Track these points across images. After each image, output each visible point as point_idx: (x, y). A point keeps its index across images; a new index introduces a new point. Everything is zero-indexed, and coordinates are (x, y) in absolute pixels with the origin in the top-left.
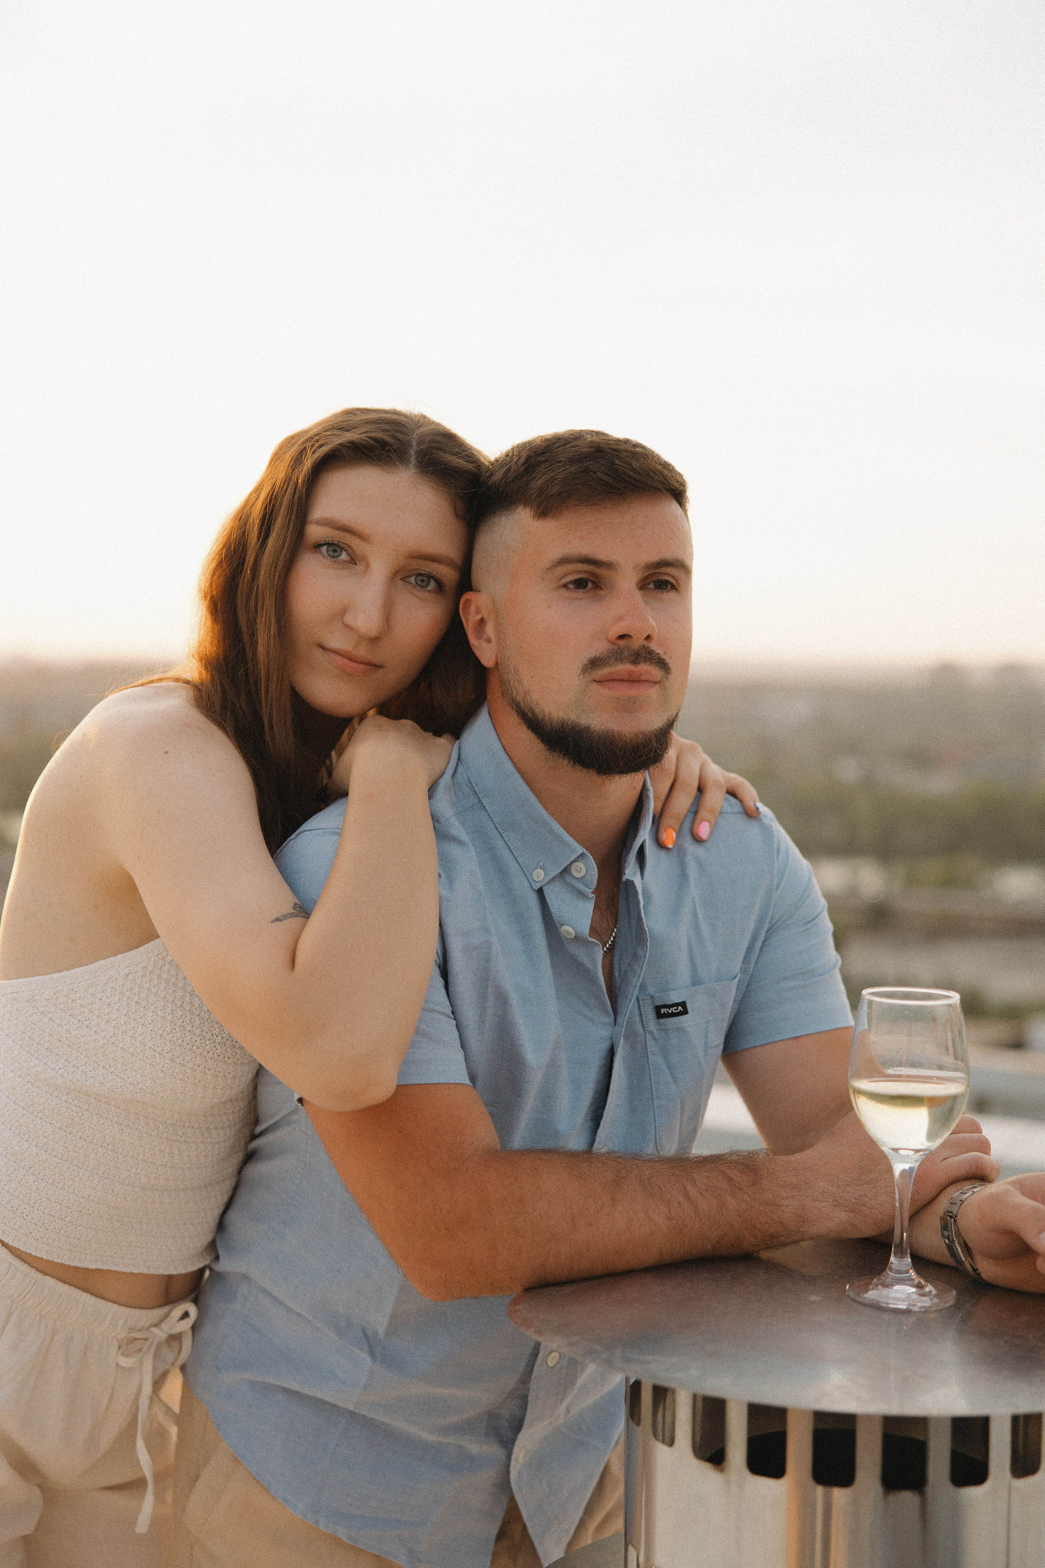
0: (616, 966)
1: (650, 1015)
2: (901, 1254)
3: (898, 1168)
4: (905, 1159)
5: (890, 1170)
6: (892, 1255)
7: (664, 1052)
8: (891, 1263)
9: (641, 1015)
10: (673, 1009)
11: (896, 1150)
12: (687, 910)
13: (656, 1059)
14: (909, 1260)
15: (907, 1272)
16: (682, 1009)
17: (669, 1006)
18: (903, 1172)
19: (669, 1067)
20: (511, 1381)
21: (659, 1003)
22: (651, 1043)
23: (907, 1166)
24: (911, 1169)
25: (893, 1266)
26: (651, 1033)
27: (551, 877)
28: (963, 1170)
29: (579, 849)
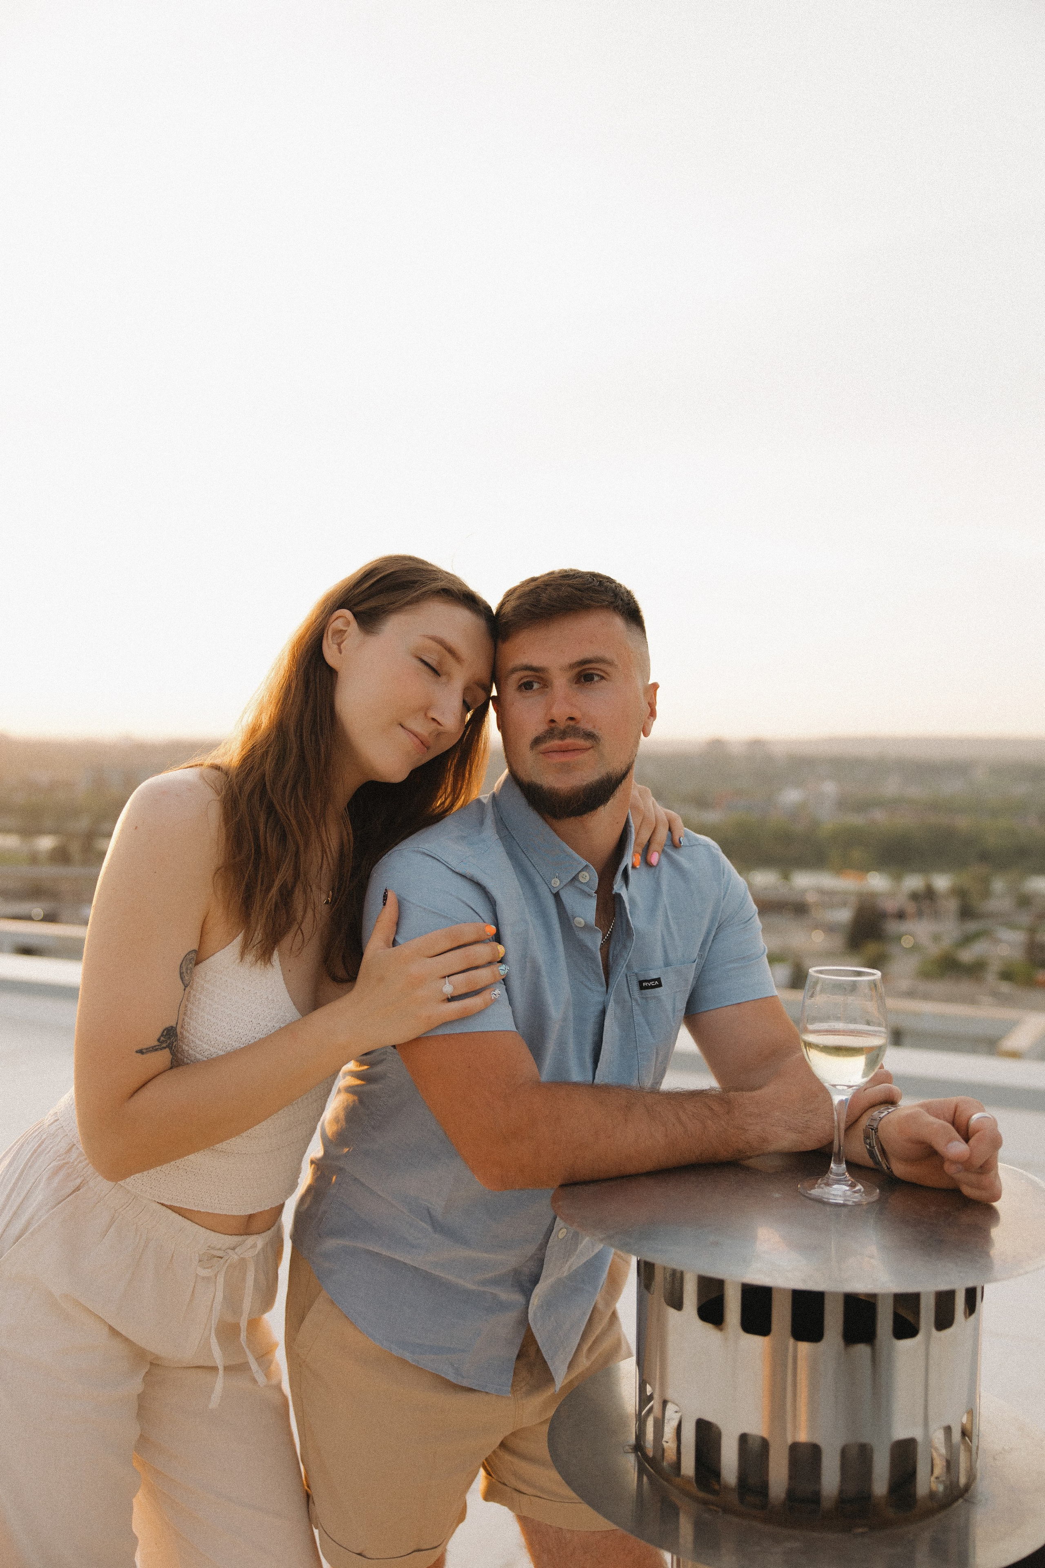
0: (611, 953)
1: (635, 987)
2: (839, 1162)
3: (837, 1099)
4: (840, 1092)
5: (830, 1099)
6: (832, 1162)
7: (645, 1014)
8: (832, 1168)
9: (628, 986)
10: (652, 983)
11: (834, 1086)
12: (660, 912)
13: (639, 1019)
14: (845, 1166)
15: (844, 1174)
16: (658, 983)
17: (649, 981)
18: (841, 1102)
19: (648, 1023)
20: (531, 1249)
21: (642, 979)
22: (636, 1008)
23: (844, 1098)
24: (846, 1099)
25: (833, 1171)
26: (636, 1000)
27: (564, 883)
28: (880, 1097)
29: (585, 863)
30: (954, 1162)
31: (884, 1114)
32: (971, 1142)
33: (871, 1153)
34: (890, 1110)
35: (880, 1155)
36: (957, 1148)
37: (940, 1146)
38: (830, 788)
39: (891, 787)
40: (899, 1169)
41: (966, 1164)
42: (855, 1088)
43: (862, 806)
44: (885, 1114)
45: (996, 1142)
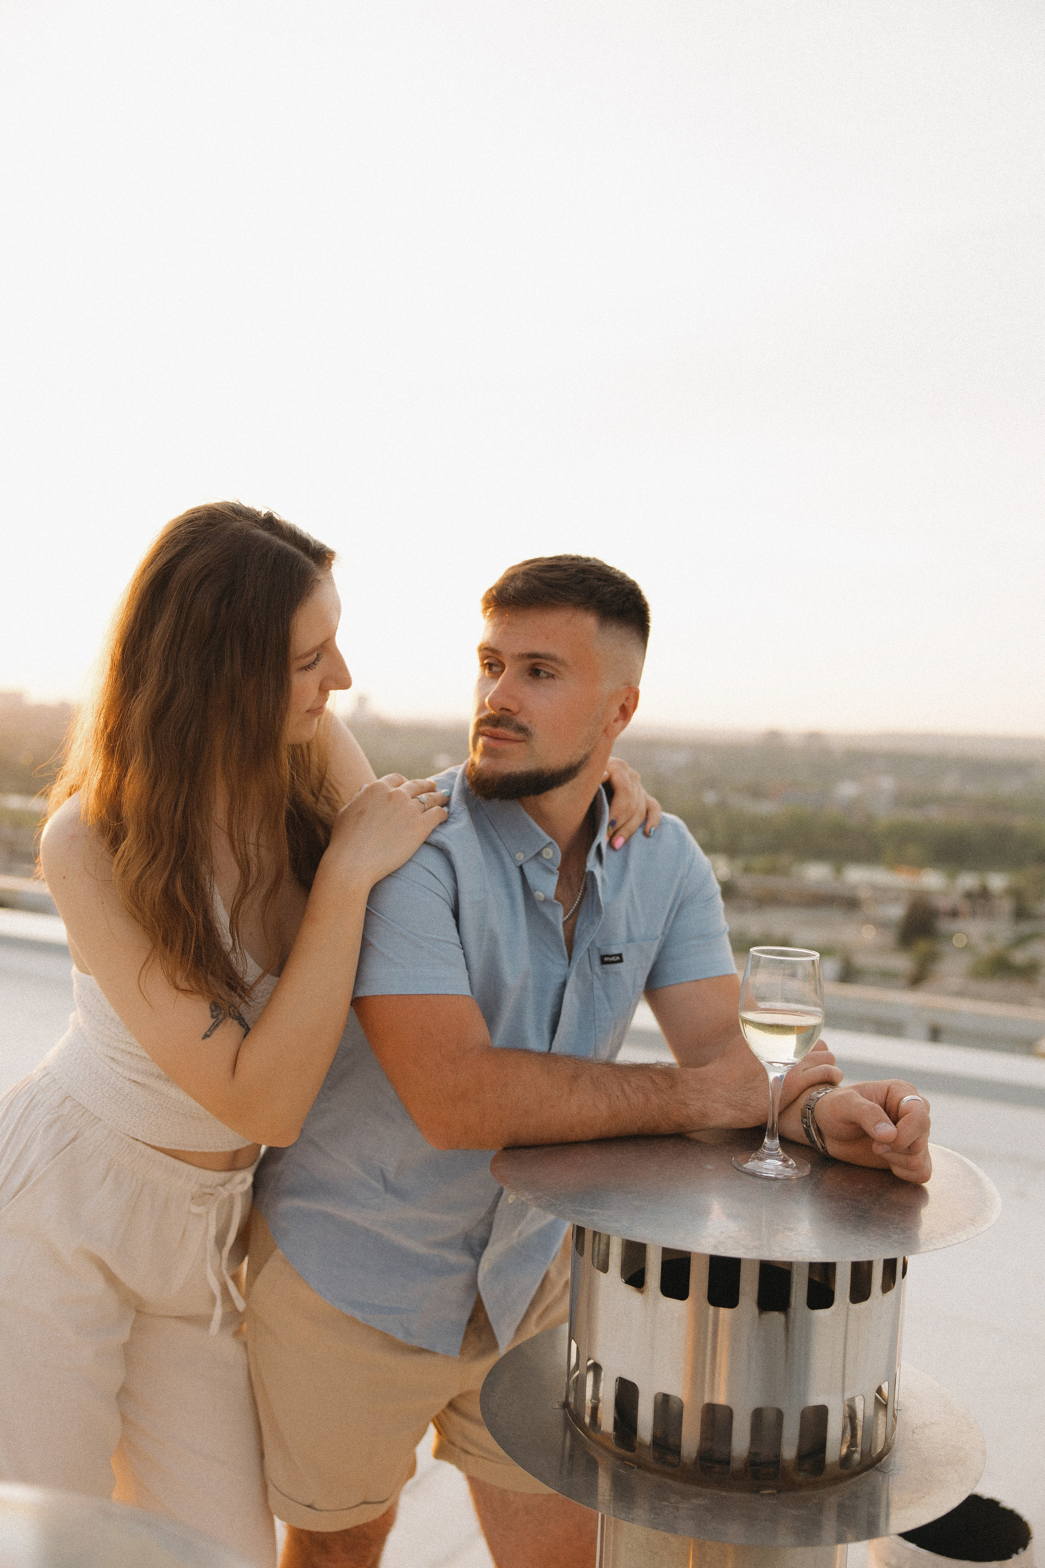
1: (597, 962)
7: (605, 988)
9: (590, 961)
10: (613, 958)
12: (626, 890)
13: (599, 992)
16: (619, 958)
17: (610, 956)
19: (608, 997)
20: (480, 1213)
21: (603, 954)
22: (596, 982)
26: (597, 974)
27: (528, 858)
28: (819, 1077)
29: (549, 839)
30: (881, 1143)
31: (822, 1095)
32: (900, 1123)
33: (807, 1132)
34: (827, 1091)
35: (816, 1134)
36: (885, 1129)
37: (868, 1127)
38: (887, 783)
39: (949, 784)
40: (834, 1149)
41: (893, 1145)
42: (790, 1066)
43: (919, 802)
44: (825, 1095)
45: (924, 1126)
